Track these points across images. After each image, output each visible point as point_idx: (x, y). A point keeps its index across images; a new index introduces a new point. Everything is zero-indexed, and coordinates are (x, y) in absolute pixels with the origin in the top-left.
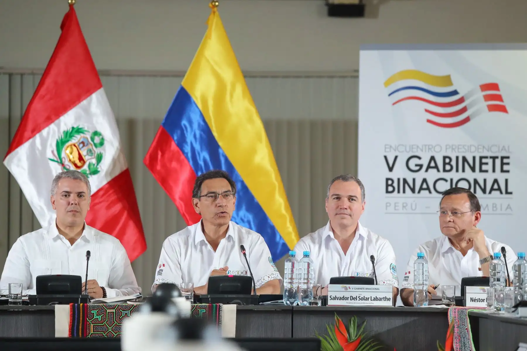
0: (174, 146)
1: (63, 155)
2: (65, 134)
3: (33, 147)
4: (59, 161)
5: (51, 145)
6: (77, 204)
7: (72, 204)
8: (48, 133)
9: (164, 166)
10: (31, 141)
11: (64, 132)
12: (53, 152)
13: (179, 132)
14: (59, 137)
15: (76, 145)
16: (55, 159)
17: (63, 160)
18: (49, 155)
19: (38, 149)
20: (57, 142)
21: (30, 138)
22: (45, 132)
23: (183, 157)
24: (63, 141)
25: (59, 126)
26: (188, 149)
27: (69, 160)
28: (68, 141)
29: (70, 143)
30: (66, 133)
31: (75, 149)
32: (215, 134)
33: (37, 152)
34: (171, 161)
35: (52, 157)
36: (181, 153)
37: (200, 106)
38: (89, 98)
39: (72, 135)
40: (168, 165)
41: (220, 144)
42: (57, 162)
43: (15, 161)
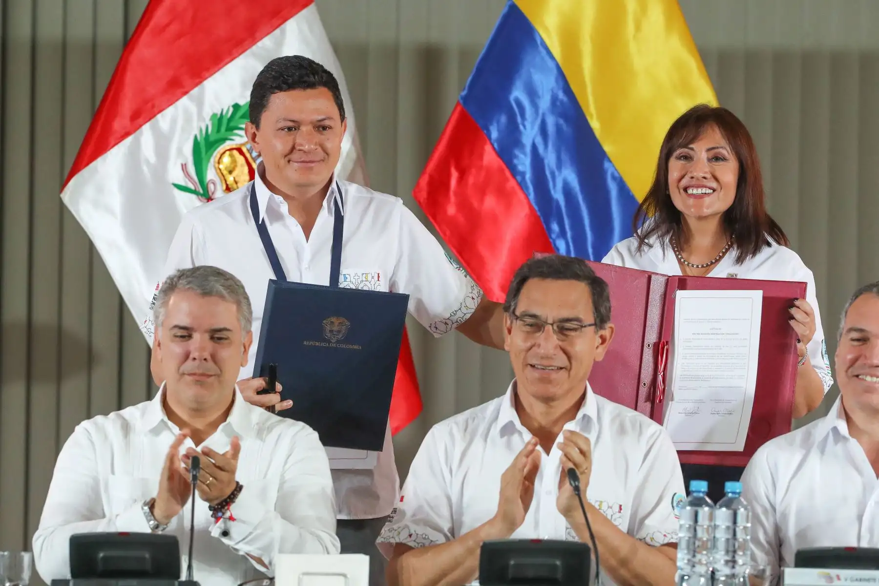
0: (490, 157)
1: (211, 174)
2: (216, 122)
3: (134, 158)
4: (201, 191)
5: (180, 151)
6: (209, 358)
7: (195, 359)
8: (174, 121)
9: (464, 205)
10: (129, 140)
11: (214, 115)
12: (184, 167)
13: (503, 119)
14: (201, 130)
15: (244, 150)
16: (192, 187)
17: (211, 187)
18: (176, 175)
19: (148, 162)
20: (196, 144)
21: (127, 134)
22: (164, 119)
23: (512, 183)
24: (212, 139)
25: (200, 104)
26: (524, 163)
27: (224, 187)
28: (224, 140)
29: (228, 145)
30: (219, 120)
31: (240, 159)
32: (595, 124)
33: (145, 168)
34: (482, 192)
35: (182, 181)
36: (508, 174)
37: (556, 52)
38: (277, 32)
39: (232, 124)
40: (476, 204)
41: (607, 148)
42: (194, 192)
43: (89, 191)
